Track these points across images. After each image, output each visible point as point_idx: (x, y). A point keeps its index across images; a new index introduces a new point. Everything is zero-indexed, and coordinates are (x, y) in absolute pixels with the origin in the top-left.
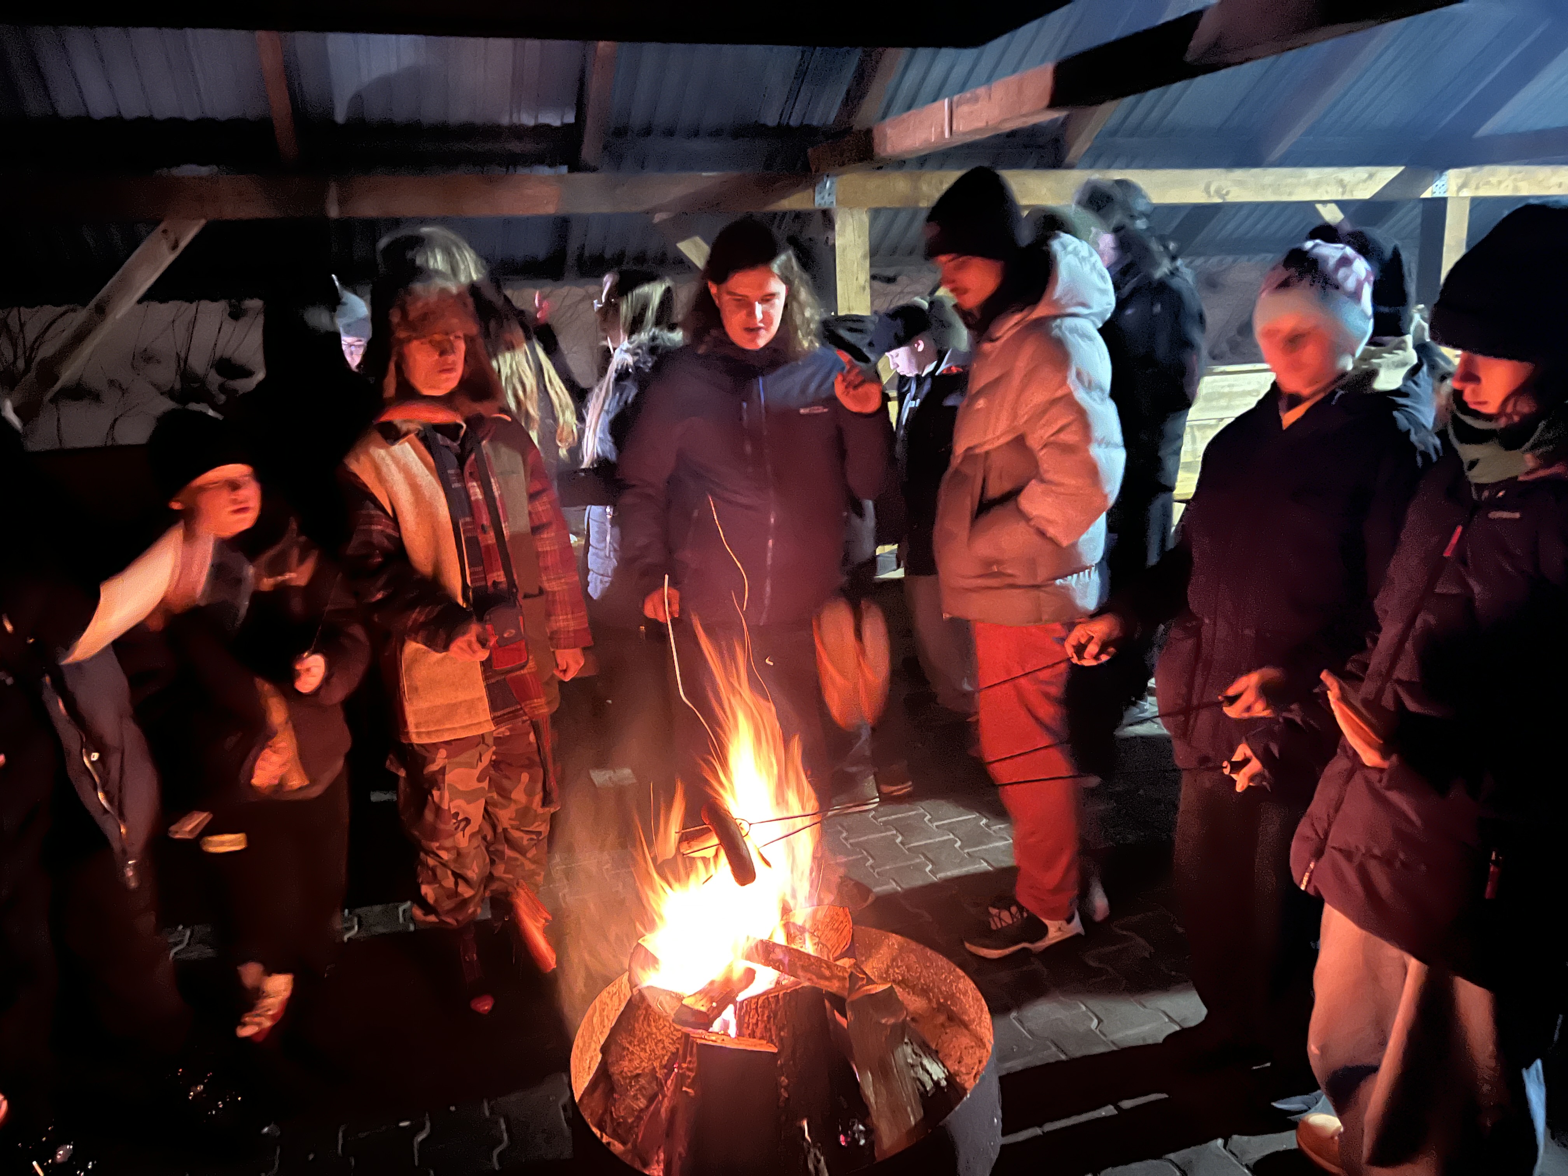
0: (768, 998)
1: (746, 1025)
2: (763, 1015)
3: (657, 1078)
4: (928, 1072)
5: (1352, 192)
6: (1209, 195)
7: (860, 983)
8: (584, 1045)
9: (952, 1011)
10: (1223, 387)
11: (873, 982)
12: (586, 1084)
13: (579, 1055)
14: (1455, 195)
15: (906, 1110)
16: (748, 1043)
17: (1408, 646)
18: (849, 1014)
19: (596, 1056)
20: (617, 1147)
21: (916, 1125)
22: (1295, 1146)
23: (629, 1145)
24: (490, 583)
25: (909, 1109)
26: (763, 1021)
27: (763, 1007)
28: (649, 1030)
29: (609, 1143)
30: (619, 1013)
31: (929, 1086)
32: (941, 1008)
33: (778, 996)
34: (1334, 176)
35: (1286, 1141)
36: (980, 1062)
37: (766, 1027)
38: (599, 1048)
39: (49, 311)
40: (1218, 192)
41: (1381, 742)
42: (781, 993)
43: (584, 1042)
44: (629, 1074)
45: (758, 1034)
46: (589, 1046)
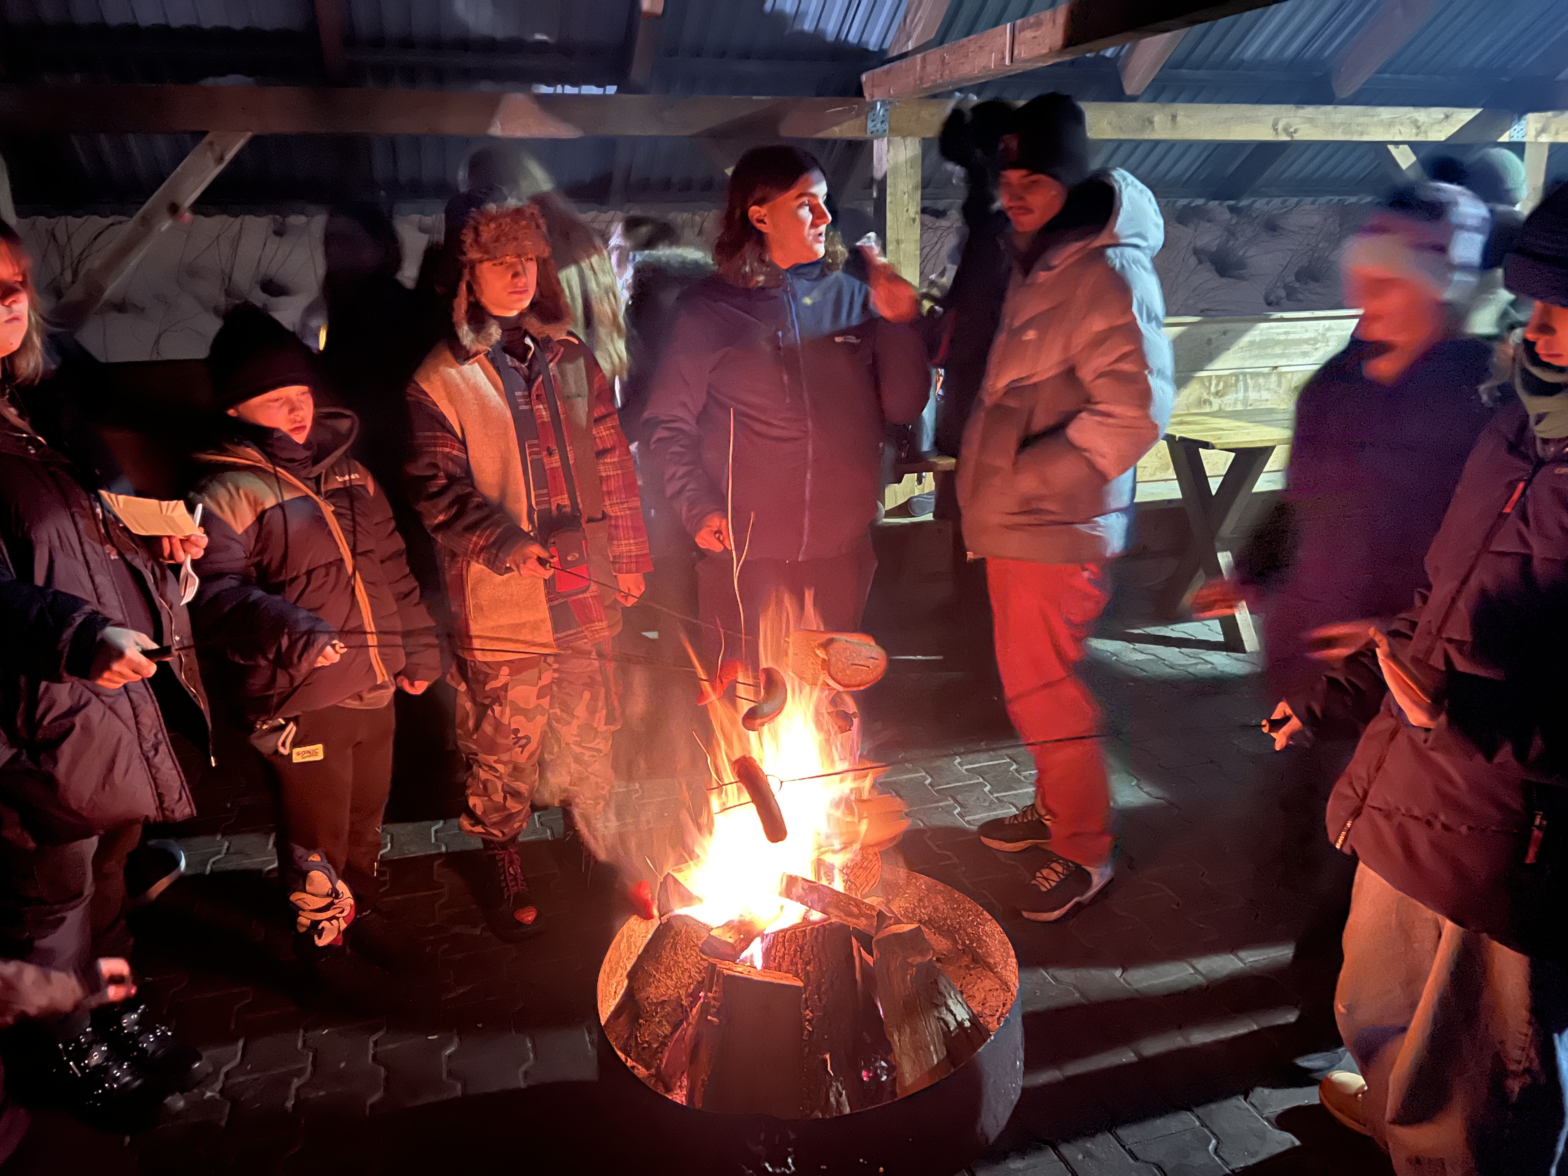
0: (794, 933)
1: (772, 958)
2: (789, 949)
3: (682, 1005)
4: (951, 1012)
5: (1426, 132)
6: (1277, 134)
7: (888, 922)
8: (611, 970)
9: (978, 953)
10: (1278, 334)
11: (901, 922)
12: (612, 1008)
13: (606, 979)
14: (1533, 140)
15: (929, 1048)
16: (772, 975)
17: (1461, 604)
18: (875, 952)
19: (623, 981)
20: (641, 1072)
21: (938, 1063)
22: (1318, 1102)
23: (653, 1071)
24: (554, 507)
25: (932, 1048)
26: (789, 954)
27: (790, 941)
28: (675, 958)
29: (633, 1067)
30: (646, 941)
31: (953, 1026)
32: (968, 950)
33: (805, 931)
34: (1408, 116)
35: (1309, 1096)
36: (1004, 1005)
37: (792, 960)
38: (625, 974)
39: (96, 222)
40: (1286, 130)
41: (1429, 701)
42: (809, 928)
43: (611, 967)
44: (655, 1001)
45: (784, 966)
46: (616, 972)
